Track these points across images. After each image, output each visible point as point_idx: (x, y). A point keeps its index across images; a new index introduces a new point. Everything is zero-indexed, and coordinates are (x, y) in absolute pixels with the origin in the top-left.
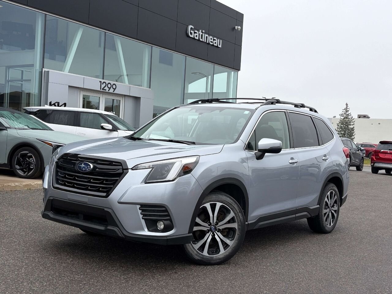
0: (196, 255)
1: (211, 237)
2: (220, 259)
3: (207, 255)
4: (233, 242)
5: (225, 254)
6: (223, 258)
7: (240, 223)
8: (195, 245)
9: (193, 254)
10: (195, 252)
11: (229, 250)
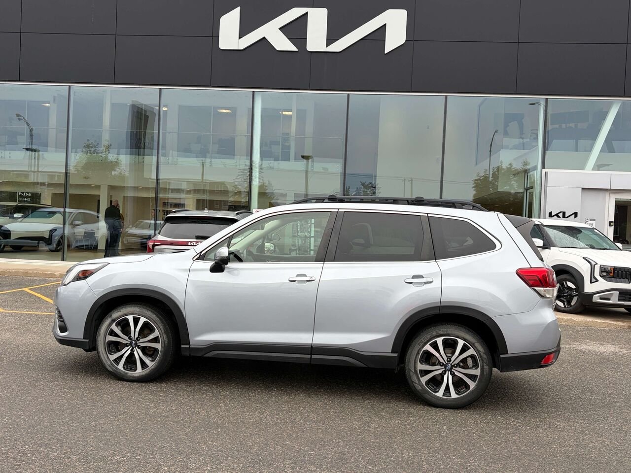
0: (110, 366)
1: (129, 352)
2: (135, 377)
3: (122, 369)
4: (153, 363)
5: (142, 374)
6: (138, 377)
7: (163, 345)
8: (111, 356)
9: (106, 364)
10: (109, 363)
11: (147, 371)
